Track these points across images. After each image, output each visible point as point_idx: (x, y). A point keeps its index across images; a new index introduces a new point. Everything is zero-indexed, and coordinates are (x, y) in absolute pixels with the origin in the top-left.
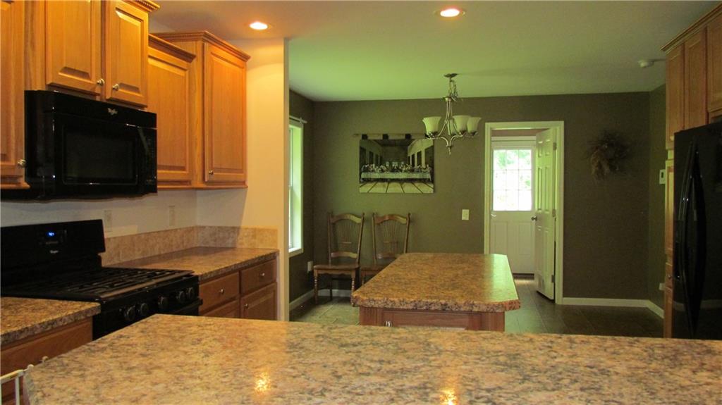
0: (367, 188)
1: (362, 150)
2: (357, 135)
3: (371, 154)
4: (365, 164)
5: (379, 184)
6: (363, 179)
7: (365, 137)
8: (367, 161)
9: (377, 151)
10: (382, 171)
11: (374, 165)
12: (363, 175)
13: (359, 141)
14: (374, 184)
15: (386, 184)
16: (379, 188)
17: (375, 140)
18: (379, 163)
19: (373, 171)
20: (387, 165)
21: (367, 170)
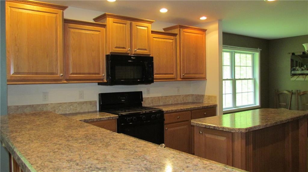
0: (295, 78)
1: (292, 61)
2: (290, 53)
3: (297, 62)
4: (293, 67)
5: (301, 76)
6: (292, 74)
7: (293, 54)
8: (295, 65)
9: (300, 61)
10: (302, 70)
11: (298, 67)
12: (293, 72)
13: (290, 56)
14: (298, 76)
15: (305, 76)
16: (301, 78)
17: (299, 55)
18: (300, 66)
19: (298, 70)
20: (305, 67)
21: (294, 70)
